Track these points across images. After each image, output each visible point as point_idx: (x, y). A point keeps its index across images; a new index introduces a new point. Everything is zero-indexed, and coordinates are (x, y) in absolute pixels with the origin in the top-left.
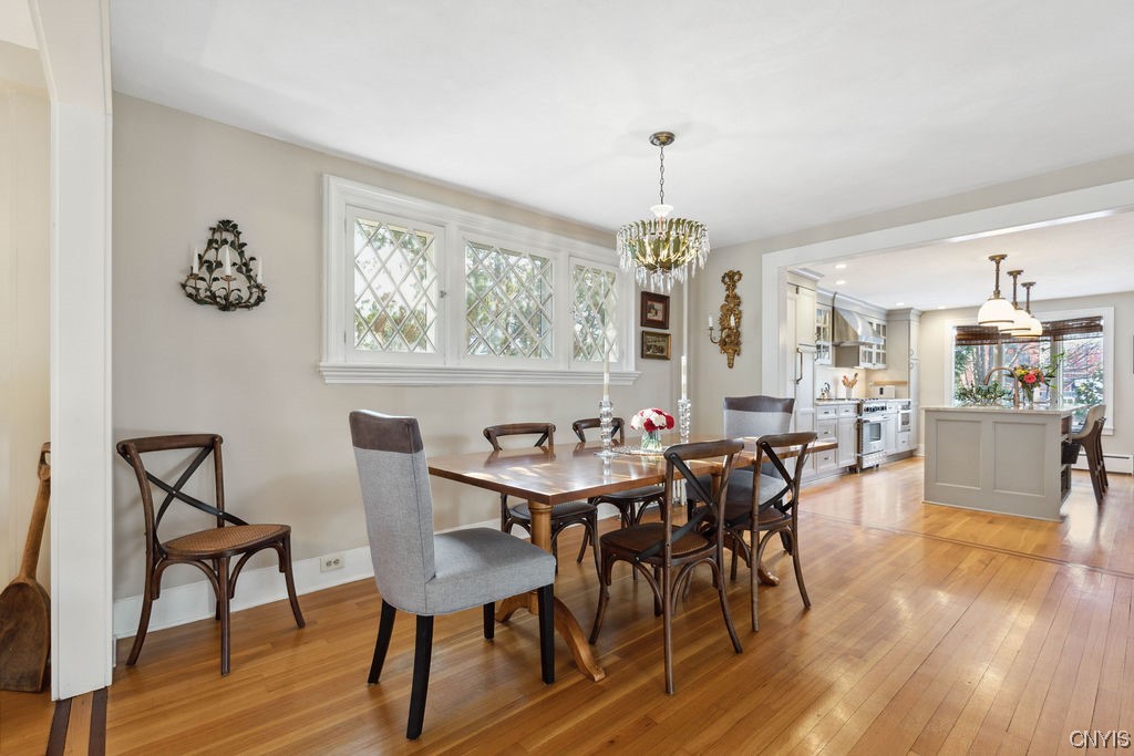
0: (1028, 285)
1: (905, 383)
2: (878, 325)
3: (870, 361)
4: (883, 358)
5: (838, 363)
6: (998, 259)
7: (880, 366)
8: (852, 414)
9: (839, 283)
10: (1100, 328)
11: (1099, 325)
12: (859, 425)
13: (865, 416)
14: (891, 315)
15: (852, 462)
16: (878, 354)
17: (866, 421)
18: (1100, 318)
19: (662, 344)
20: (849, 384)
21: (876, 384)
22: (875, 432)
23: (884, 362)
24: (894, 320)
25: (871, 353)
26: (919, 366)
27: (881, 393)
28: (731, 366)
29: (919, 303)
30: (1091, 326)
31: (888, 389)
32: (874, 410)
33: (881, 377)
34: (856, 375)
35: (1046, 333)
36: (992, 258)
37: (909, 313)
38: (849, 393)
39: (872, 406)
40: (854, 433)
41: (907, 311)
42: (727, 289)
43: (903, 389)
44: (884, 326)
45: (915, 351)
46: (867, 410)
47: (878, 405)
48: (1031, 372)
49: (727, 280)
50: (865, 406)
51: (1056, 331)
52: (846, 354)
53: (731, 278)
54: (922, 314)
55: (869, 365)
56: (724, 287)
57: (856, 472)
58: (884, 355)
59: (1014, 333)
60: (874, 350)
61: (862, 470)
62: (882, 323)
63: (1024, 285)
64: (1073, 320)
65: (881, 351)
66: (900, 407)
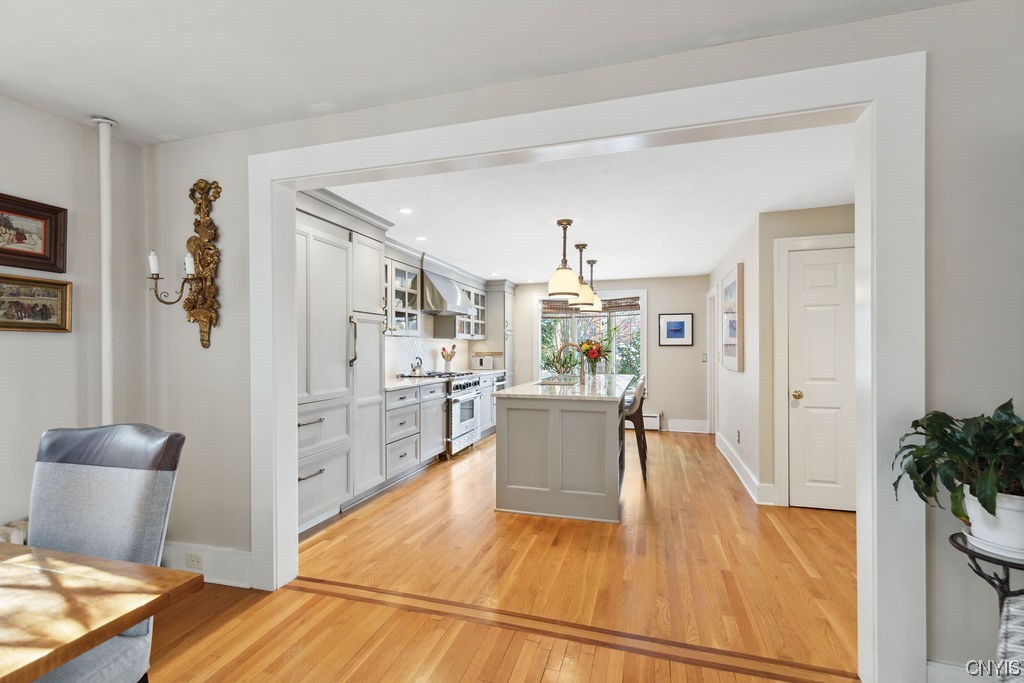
0: (591, 263)
1: (501, 354)
2: (476, 295)
3: (469, 333)
4: (481, 329)
5: (437, 334)
6: (565, 224)
7: (479, 337)
8: (440, 394)
9: (419, 239)
10: (637, 307)
11: (638, 305)
12: (448, 404)
13: (454, 396)
14: (489, 285)
15: (440, 449)
16: (477, 325)
17: (456, 401)
18: (637, 298)
19: (52, 302)
20: (448, 357)
21: (478, 354)
22: (467, 412)
23: (483, 333)
24: (491, 289)
25: (469, 323)
26: (513, 336)
27: (481, 364)
28: (206, 343)
29: (513, 276)
30: (632, 305)
31: (487, 360)
32: (464, 387)
33: (481, 348)
34: (454, 346)
35: (605, 309)
36: (560, 223)
37: (504, 285)
38: (447, 366)
39: (462, 383)
40: (441, 416)
41: (502, 282)
42: (198, 211)
43: (499, 360)
44: (483, 297)
45: (510, 323)
46: (457, 387)
47: (471, 381)
48: (594, 348)
49: (198, 195)
50: (454, 384)
51: (611, 306)
52: (442, 324)
53: (205, 193)
54: (516, 287)
55: (468, 337)
56: (192, 206)
57: (446, 459)
58: (483, 325)
59: (582, 308)
60: (473, 321)
61: (452, 457)
62: (481, 293)
63: (589, 262)
64: (622, 299)
65: (480, 322)
66: (495, 379)
